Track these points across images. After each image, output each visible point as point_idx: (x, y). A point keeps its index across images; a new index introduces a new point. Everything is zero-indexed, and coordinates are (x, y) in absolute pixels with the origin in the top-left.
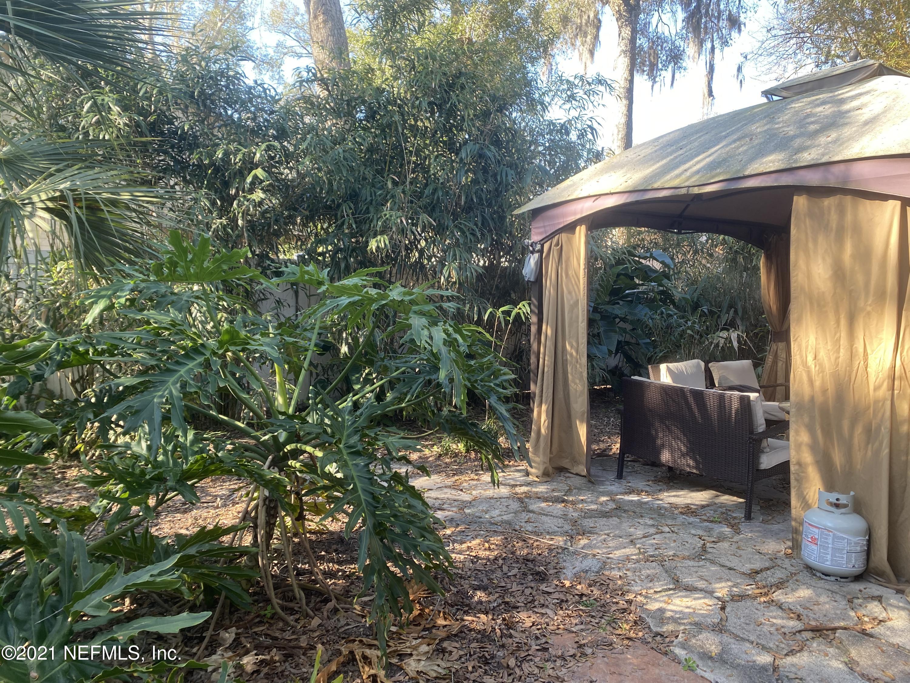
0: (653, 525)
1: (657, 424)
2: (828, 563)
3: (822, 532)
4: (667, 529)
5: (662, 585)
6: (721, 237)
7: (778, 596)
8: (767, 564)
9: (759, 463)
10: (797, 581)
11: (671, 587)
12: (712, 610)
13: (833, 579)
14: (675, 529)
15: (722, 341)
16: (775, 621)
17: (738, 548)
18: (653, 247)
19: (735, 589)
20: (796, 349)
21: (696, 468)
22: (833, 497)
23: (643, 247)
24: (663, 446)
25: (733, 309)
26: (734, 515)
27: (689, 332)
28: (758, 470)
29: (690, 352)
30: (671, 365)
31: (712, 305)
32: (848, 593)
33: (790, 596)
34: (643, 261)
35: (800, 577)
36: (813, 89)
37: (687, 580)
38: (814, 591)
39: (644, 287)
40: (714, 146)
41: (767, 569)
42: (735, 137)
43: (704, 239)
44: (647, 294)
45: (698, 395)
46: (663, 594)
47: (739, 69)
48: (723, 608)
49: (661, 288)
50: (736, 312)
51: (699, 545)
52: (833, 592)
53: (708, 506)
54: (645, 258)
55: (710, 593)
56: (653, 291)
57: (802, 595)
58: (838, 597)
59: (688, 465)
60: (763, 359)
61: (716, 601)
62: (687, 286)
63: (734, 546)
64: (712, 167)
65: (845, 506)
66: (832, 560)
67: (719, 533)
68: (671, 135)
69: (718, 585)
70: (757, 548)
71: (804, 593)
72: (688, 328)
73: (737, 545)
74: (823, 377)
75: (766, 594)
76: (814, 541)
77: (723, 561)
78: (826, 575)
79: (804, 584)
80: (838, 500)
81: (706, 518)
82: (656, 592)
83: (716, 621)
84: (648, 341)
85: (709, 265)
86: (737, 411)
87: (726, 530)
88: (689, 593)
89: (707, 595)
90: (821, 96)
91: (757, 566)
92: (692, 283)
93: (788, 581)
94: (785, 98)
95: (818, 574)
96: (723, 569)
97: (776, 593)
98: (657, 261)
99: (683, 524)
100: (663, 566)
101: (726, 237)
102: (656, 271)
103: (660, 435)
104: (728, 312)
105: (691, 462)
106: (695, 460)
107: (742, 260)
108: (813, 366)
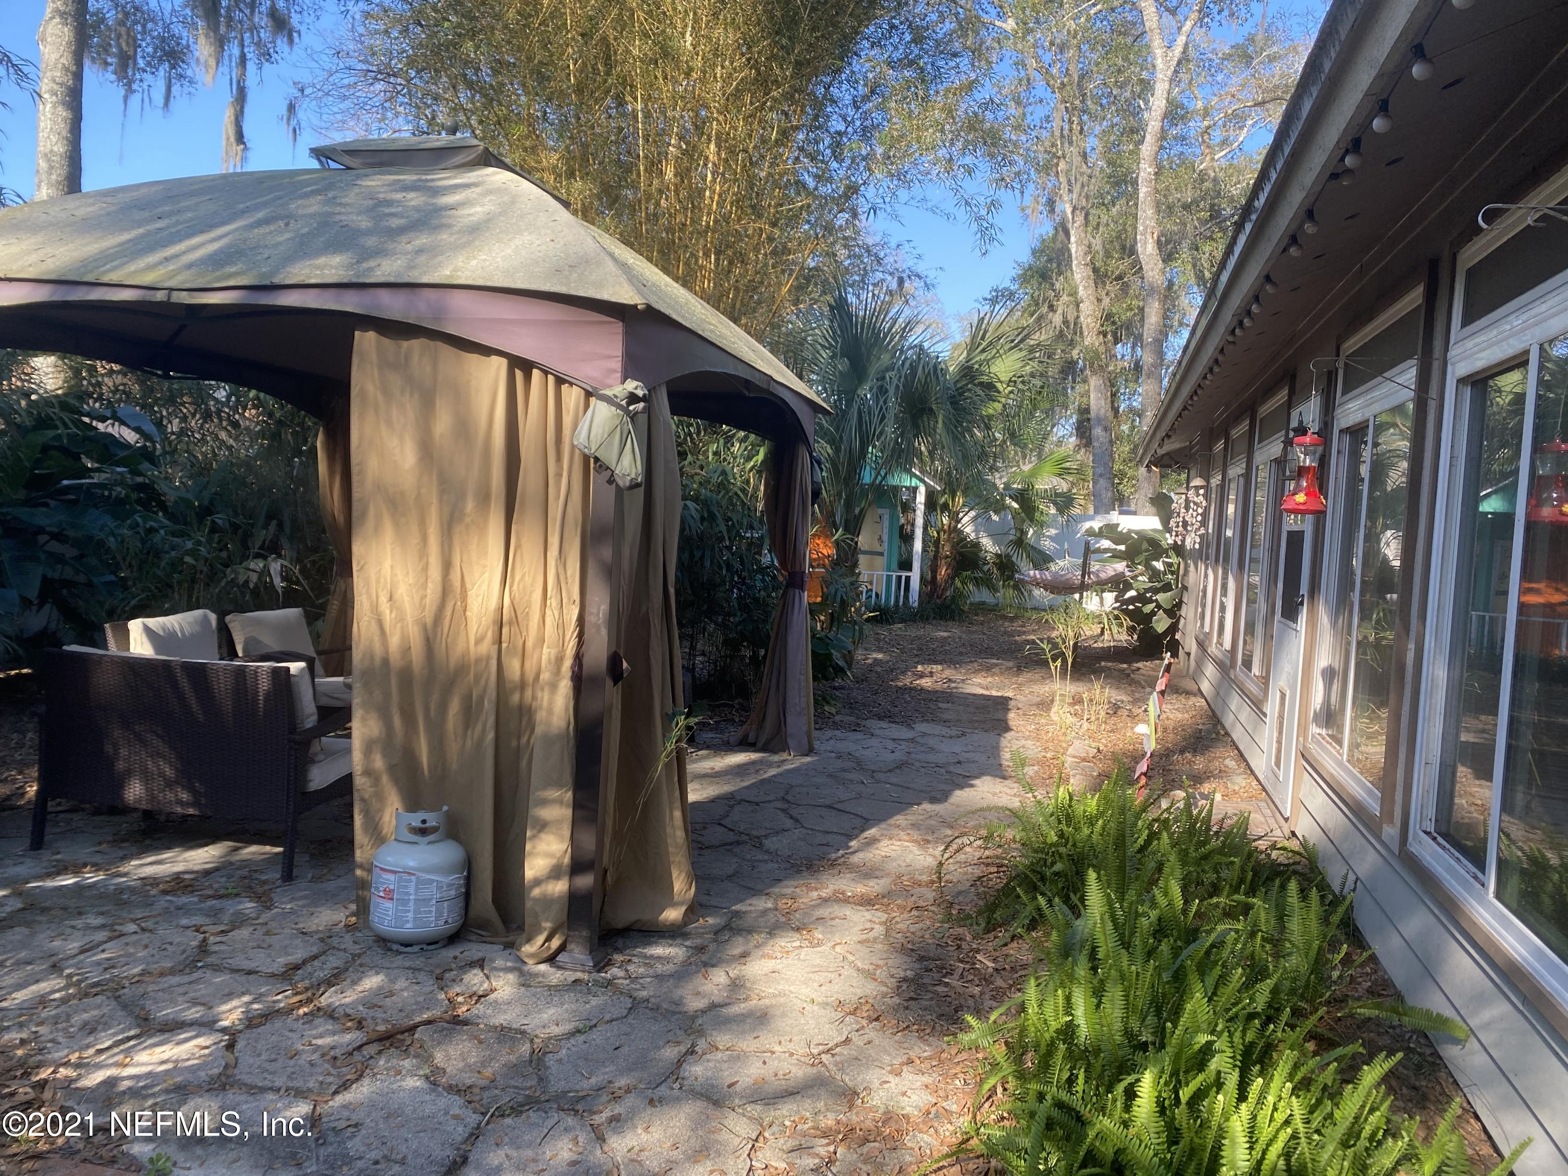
0: (103, 927)
1: (117, 733)
2: (408, 926)
3: (400, 878)
4: (132, 927)
5: (114, 1035)
6: (252, 393)
7: (329, 998)
8: (315, 950)
9: (306, 781)
10: (361, 965)
11: (132, 1033)
12: (210, 1055)
13: (416, 948)
14: (149, 924)
15: (254, 577)
16: (320, 1042)
17: (267, 933)
18: (120, 400)
19: (256, 1006)
20: (361, 585)
21: (194, 804)
22: (415, 819)
23: (100, 398)
24: (129, 773)
25: (274, 522)
26: (264, 877)
27: (188, 559)
28: (304, 793)
29: (190, 597)
30: (152, 622)
31: (236, 514)
32: (438, 966)
33: (348, 994)
34: (101, 426)
35: (364, 959)
36: (391, 164)
37: (166, 1012)
38: (386, 976)
39: (104, 476)
40: (223, 224)
41: (315, 957)
42: (260, 215)
43: (221, 394)
44: (110, 490)
45: (198, 673)
46: (116, 1050)
47: (291, 108)
48: (230, 1046)
49: (140, 479)
50: (280, 526)
51: (195, 943)
52: (414, 969)
53: (216, 869)
54: (103, 419)
55: (207, 1025)
56: (122, 483)
57: (368, 987)
58: (422, 977)
59: (180, 802)
60: (323, 607)
61: (217, 1036)
62: (190, 478)
63: (261, 931)
64: (217, 261)
65: (435, 830)
66: (415, 919)
67: (233, 914)
68: (144, 191)
69: (224, 1008)
70: (301, 926)
71: (372, 982)
72: (187, 553)
73: (264, 929)
74: (402, 627)
75: (309, 1001)
76: (389, 895)
77: (235, 962)
78: (407, 946)
79: (372, 968)
80: (424, 822)
81: (210, 892)
82: (100, 1052)
83: (216, 1071)
84: (113, 578)
85: (231, 442)
86: (267, 695)
87: (248, 906)
88: (166, 1036)
89: (203, 1030)
90: (401, 177)
91: (298, 956)
92: (200, 470)
93: (347, 970)
94: (348, 168)
95: (395, 947)
96: (236, 976)
97: (327, 994)
98: (128, 426)
99: (166, 911)
100: (117, 998)
101: (262, 395)
102: (127, 446)
103: (123, 752)
104: (266, 526)
105: (185, 796)
106: (190, 789)
107: (289, 437)
108: (388, 612)
